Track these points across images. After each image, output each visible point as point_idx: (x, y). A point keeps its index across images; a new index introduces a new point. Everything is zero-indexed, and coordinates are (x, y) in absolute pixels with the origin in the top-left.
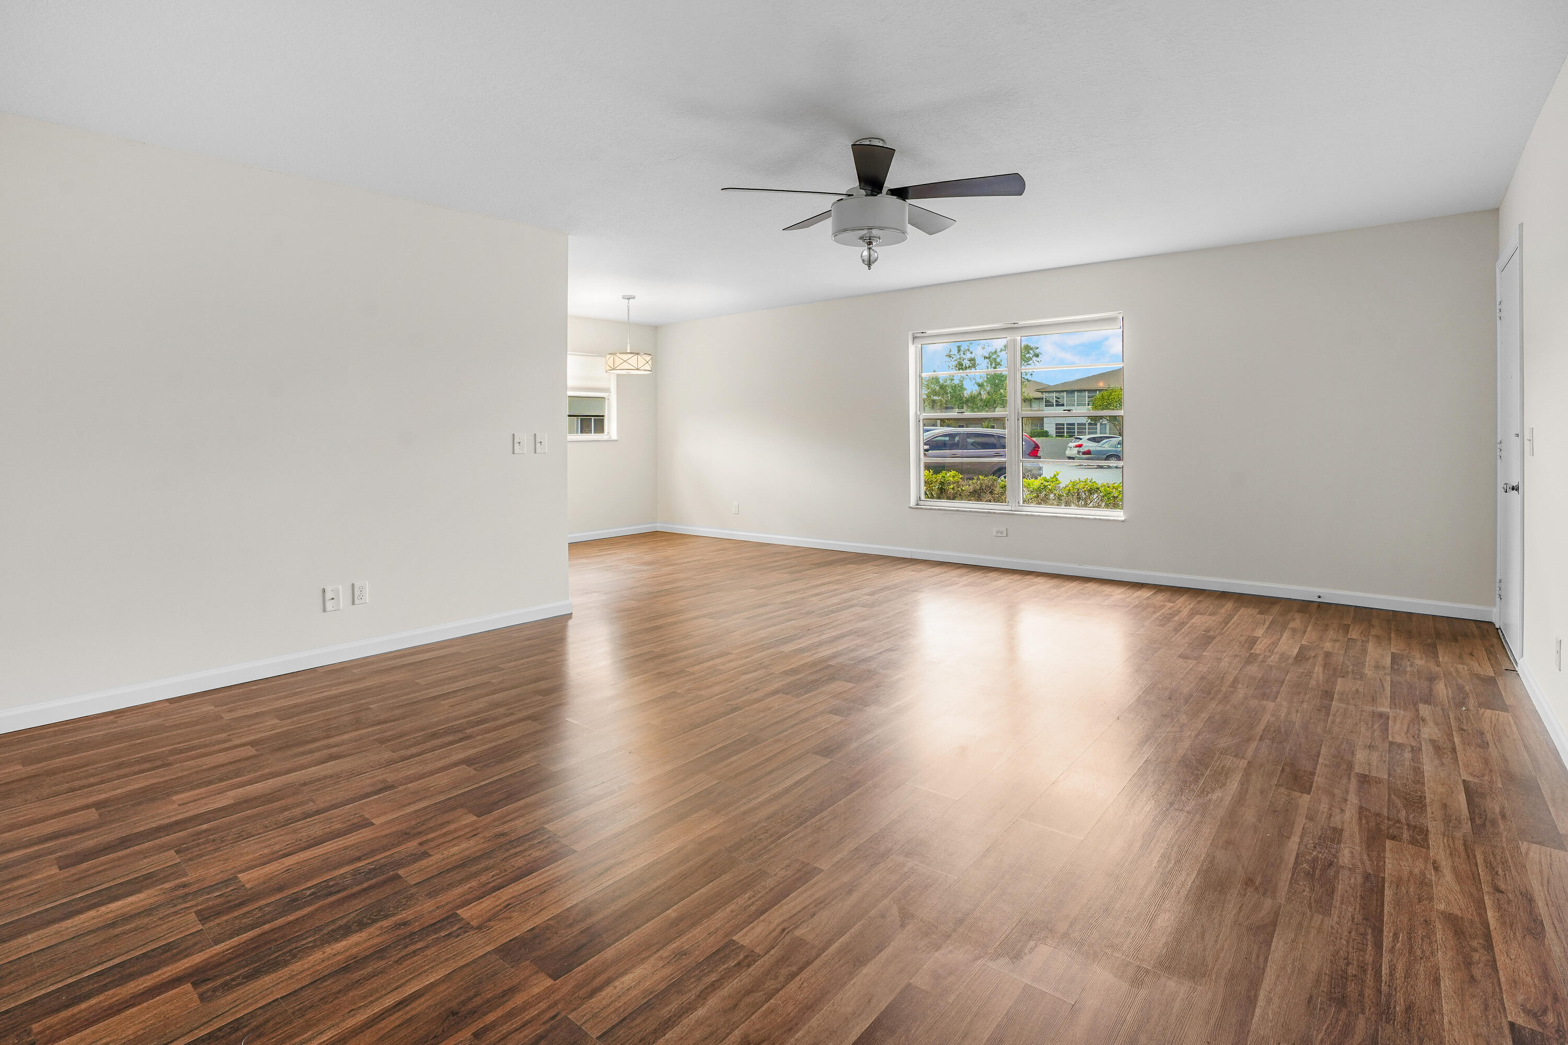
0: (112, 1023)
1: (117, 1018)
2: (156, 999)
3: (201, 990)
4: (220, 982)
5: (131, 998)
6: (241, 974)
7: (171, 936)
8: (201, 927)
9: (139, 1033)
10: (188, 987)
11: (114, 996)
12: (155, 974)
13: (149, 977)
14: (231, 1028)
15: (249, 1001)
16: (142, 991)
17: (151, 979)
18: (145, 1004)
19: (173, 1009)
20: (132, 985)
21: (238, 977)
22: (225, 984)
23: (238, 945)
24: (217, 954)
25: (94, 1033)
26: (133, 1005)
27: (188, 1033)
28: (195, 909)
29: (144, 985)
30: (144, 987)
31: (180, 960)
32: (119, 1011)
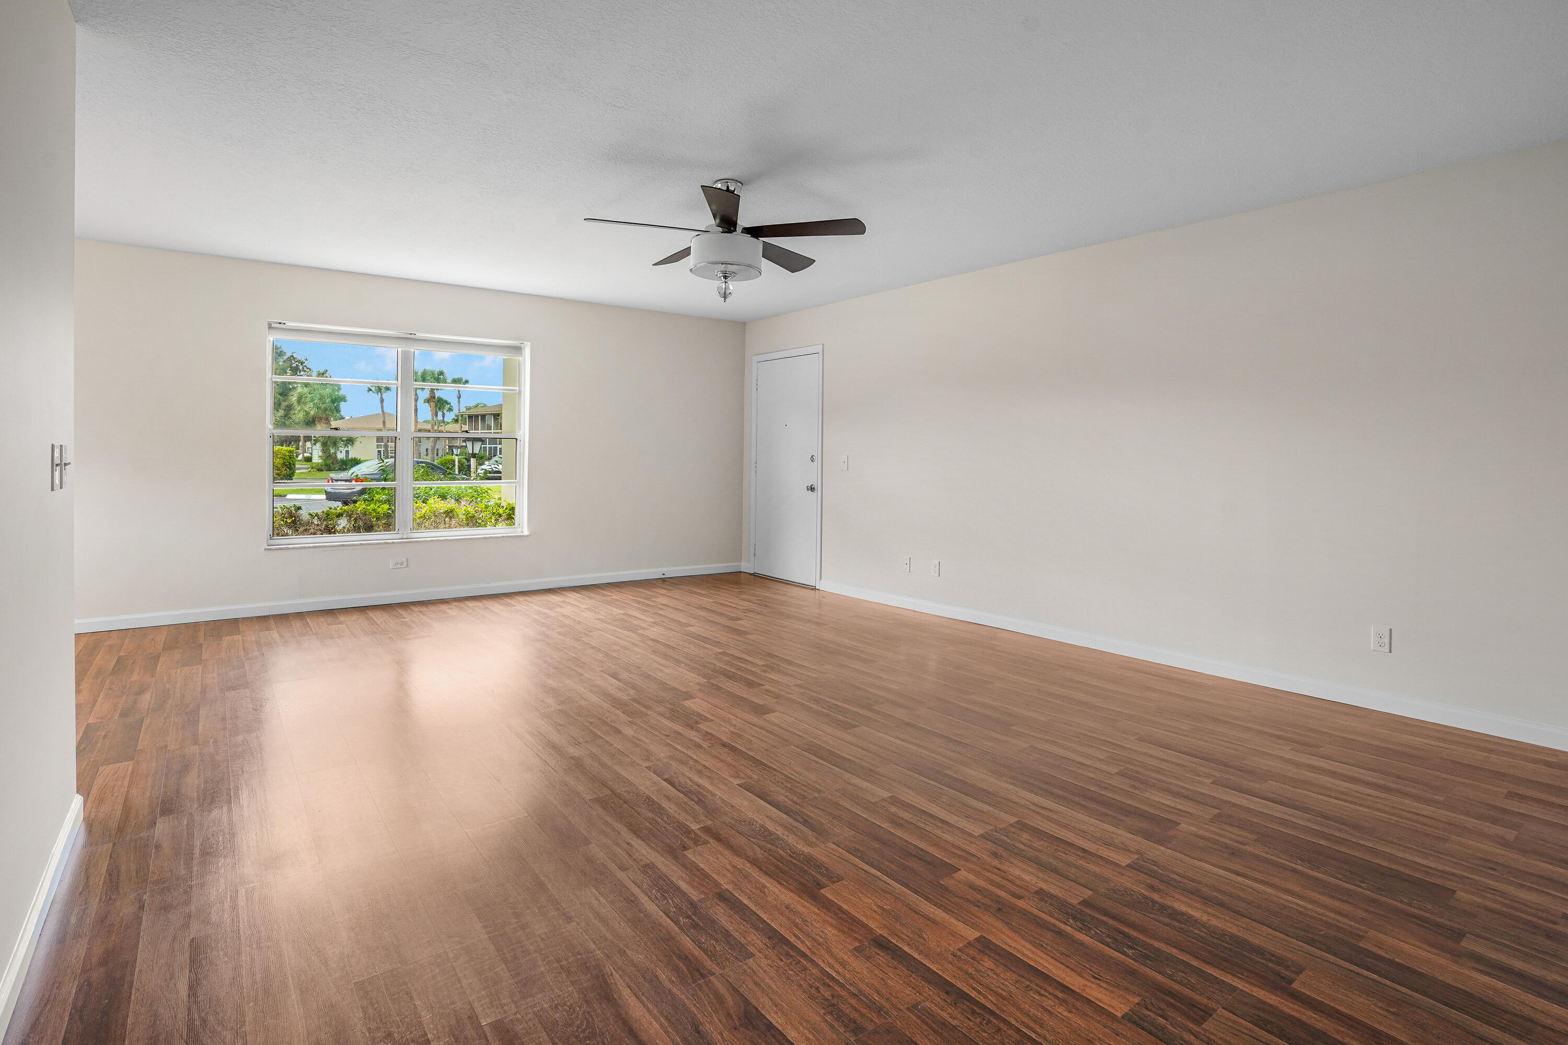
0: (1363, 1016)
1: (1356, 1016)
2: (1322, 1000)
3: (1294, 976)
4: (1278, 968)
5: (1332, 1018)
6: (1263, 959)
7: (1246, 1029)
8: (1221, 1011)
9: (1358, 993)
10: (1295, 985)
11: (1338, 1031)
12: (1297, 1015)
13: (1304, 1018)
14: (1314, 943)
15: (1285, 943)
16: (1320, 1014)
17: (1305, 1015)
18: (1332, 1004)
19: (1323, 983)
20: (1319, 1026)
21: (1266, 959)
22: (1278, 963)
23: (1229, 973)
24: (1250, 983)
25: (1380, 1023)
26: (1338, 1012)
27: (1336, 964)
28: (1196, 1028)
29: (1314, 1015)
30: (1316, 1014)
31: (1270, 1005)
32: (1350, 1018)
